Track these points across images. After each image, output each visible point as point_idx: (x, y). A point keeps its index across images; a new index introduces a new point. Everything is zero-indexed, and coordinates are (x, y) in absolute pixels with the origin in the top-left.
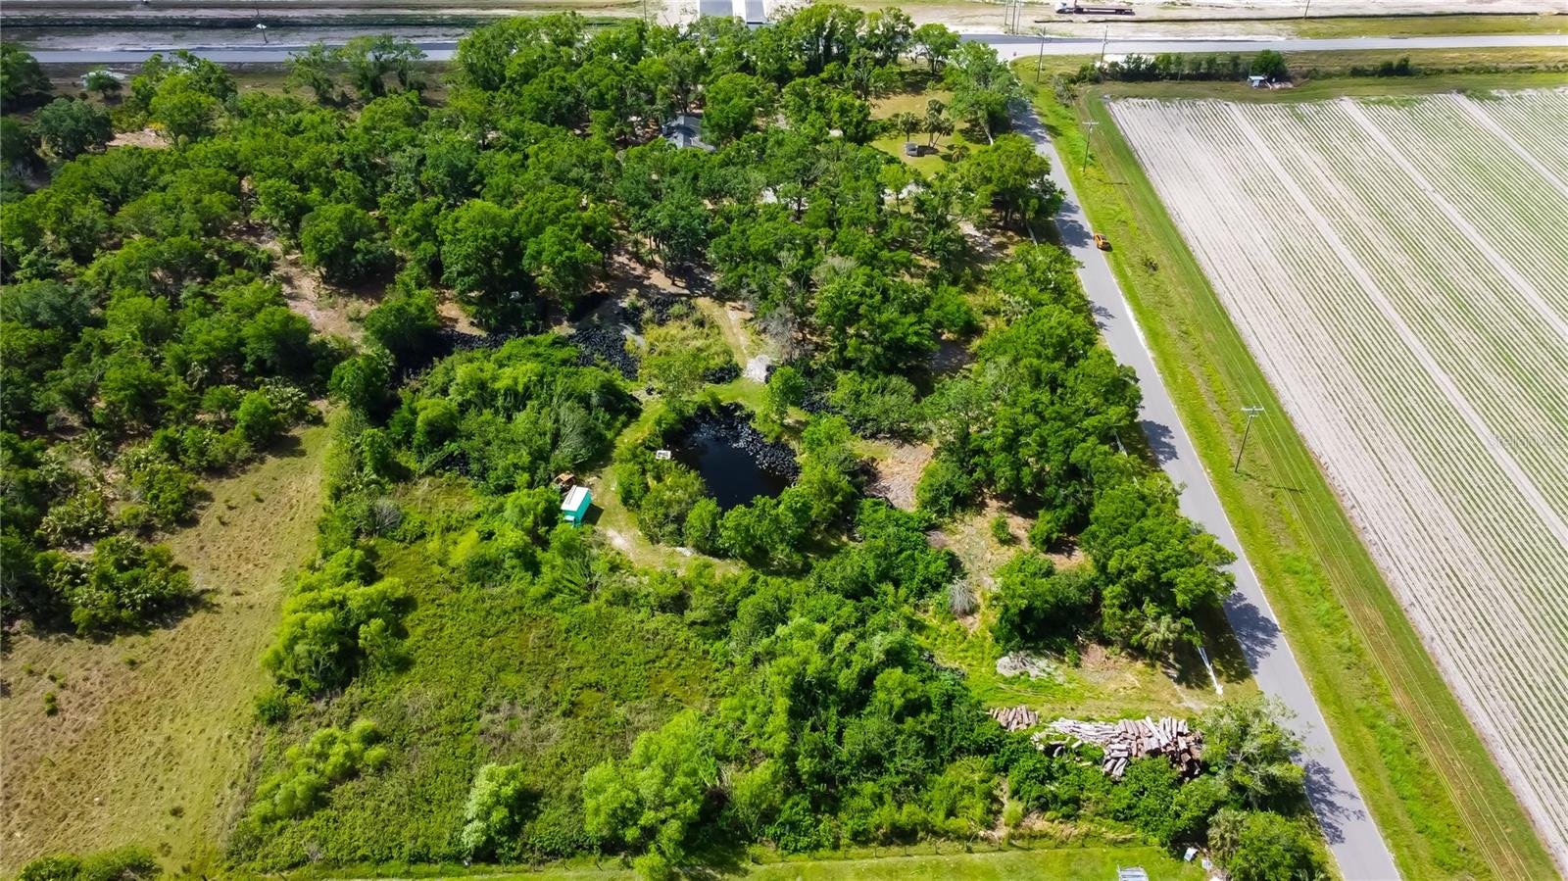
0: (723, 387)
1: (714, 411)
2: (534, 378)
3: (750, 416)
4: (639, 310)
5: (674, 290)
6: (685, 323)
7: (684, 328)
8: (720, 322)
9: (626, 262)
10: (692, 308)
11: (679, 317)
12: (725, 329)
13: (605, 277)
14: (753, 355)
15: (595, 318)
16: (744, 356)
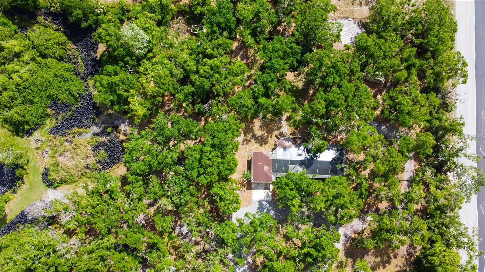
16: (67, 190)
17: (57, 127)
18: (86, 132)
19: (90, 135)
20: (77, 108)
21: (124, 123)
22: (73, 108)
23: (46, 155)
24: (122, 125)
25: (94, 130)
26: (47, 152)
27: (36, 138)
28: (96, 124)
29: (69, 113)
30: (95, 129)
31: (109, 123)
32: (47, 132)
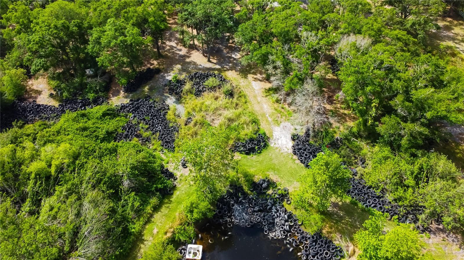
0: (253, 158)
1: (246, 189)
2: (66, 161)
3: (284, 196)
4: (180, 83)
5: (209, 65)
6: (217, 94)
7: (216, 99)
8: (246, 91)
9: (175, 45)
10: (223, 80)
11: (213, 89)
12: (250, 98)
13: (159, 56)
14: (277, 123)
15: (146, 89)
16: (269, 124)
17: (162, 139)
18: (175, 109)
19: (178, 105)
21: (164, 77)
24: (167, 78)
25: (172, 102)
27: (180, 167)
28: (163, 100)
29: (141, 124)
30: (170, 101)
31: (163, 89)
32: (171, 155)
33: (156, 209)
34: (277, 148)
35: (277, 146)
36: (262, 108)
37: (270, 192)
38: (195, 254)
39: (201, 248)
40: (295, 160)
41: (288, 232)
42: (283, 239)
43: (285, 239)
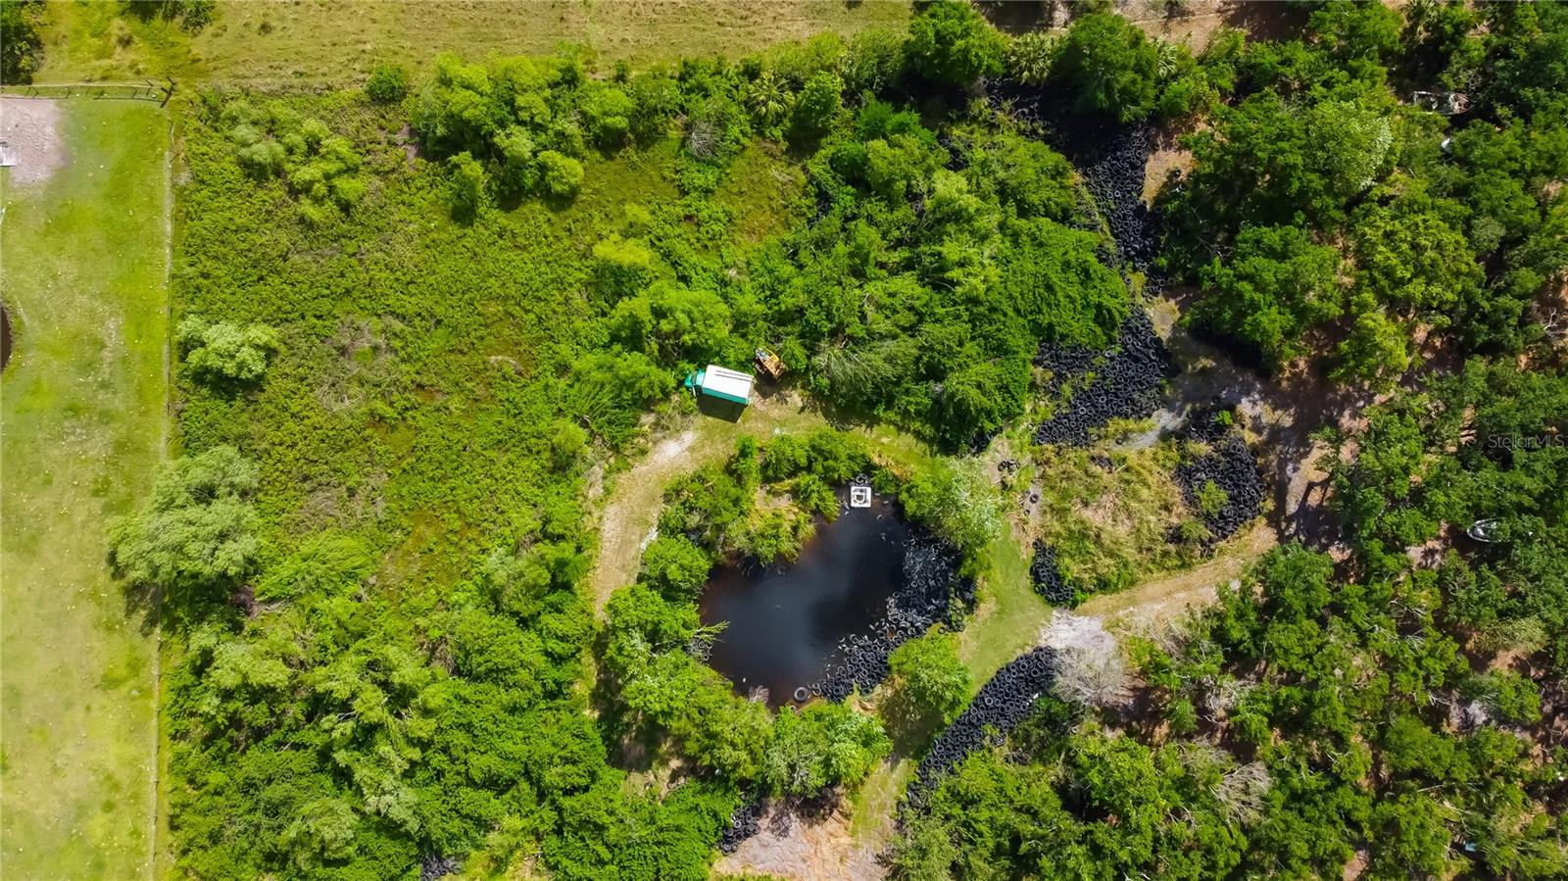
0: (1024, 579)
1: (964, 567)
3: (951, 624)
4: (1215, 431)
5: (1297, 486)
6: (1177, 510)
7: (1163, 509)
14: (1112, 626)
15: (1203, 363)
16: (1108, 611)
17: (1058, 420)
18: (1142, 431)
19: (1152, 436)
20: (1112, 359)
21: (1248, 394)
22: (1099, 361)
23: (1034, 508)
24: (1244, 400)
25: (1163, 422)
26: (1034, 499)
27: (999, 459)
28: (1168, 404)
29: (1091, 374)
30: (1165, 419)
31: (1204, 398)
32: (1027, 439)
33: (918, 435)
34: (1049, 621)
35: (1054, 620)
36: (1154, 599)
37: (960, 604)
38: (859, 497)
39: (868, 505)
40: (1023, 648)
41: (897, 625)
42: (886, 617)
43: (887, 621)
